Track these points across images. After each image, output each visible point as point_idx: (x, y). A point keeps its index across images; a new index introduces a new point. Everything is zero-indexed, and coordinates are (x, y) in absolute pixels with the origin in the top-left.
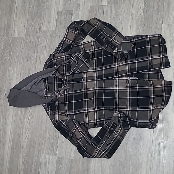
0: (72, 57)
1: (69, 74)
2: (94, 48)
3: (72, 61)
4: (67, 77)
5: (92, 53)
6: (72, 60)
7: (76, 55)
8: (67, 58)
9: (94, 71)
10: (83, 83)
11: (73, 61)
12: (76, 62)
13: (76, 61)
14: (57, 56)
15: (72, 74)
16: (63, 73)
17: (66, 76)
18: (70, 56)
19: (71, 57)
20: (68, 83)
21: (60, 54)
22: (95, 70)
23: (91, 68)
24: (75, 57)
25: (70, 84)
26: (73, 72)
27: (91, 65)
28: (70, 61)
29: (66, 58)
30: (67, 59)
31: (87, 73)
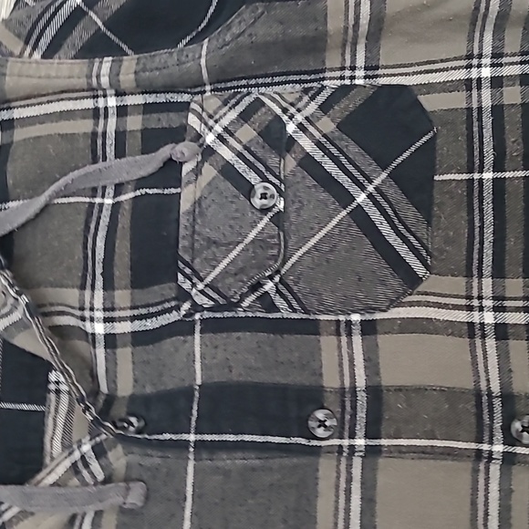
0: (209, 118)
1: (150, 324)
2: (497, 55)
3: (197, 171)
4: (125, 354)
5: (457, 100)
6: (208, 152)
7: (258, 104)
8: (144, 131)
9: (471, 330)
10: (326, 466)
11: (209, 172)
12: (248, 190)
13: (252, 177)
14: (27, 84)
15: (184, 328)
16: (71, 295)
17: (111, 340)
18: (185, 107)
19: (193, 120)
20: (123, 439)
21: (66, 69)
22: (489, 318)
23: (432, 283)
24: (247, 133)
25: (155, 459)
26: (196, 307)
27: (436, 243)
28: (172, 166)
29: (134, 123)
30: (134, 143)
31: (382, 339)
